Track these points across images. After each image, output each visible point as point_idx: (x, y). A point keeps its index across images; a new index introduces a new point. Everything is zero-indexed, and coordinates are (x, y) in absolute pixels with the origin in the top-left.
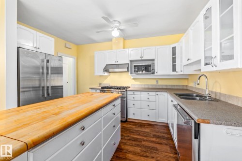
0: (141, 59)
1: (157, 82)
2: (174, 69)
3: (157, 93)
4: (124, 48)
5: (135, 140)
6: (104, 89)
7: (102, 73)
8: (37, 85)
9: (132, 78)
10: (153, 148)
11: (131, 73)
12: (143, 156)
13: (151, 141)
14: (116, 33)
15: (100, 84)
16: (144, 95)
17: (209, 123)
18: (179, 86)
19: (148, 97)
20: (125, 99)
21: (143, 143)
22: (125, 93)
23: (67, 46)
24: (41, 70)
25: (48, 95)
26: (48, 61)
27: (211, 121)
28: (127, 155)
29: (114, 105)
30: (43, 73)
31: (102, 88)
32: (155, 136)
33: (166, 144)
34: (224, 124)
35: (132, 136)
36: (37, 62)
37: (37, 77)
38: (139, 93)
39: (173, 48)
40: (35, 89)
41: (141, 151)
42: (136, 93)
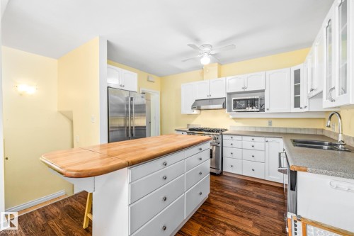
0: (243, 90)
1: (270, 123)
2: (297, 104)
3: (267, 139)
4: (219, 76)
5: (229, 197)
6: (192, 131)
7: (190, 111)
8: (123, 125)
9: (231, 117)
10: (253, 210)
11: (230, 111)
12: (237, 215)
13: (252, 202)
14: (205, 61)
15: (188, 125)
16: (247, 141)
17: (306, 171)
18: (308, 129)
19: (253, 143)
20: (220, 145)
21: (240, 202)
22: (220, 137)
23: (150, 79)
24: (126, 109)
25: (132, 135)
26: (132, 99)
27: (309, 169)
28: (217, 210)
29: (201, 149)
30: (127, 112)
31: (190, 130)
32: (258, 197)
33: (274, 209)
34: (326, 174)
35: (226, 192)
36: (122, 101)
37: (122, 116)
38: (239, 138)
39: (295, 71)
40: (121, 129)
41: (236, 209)
42: (235, 137)
